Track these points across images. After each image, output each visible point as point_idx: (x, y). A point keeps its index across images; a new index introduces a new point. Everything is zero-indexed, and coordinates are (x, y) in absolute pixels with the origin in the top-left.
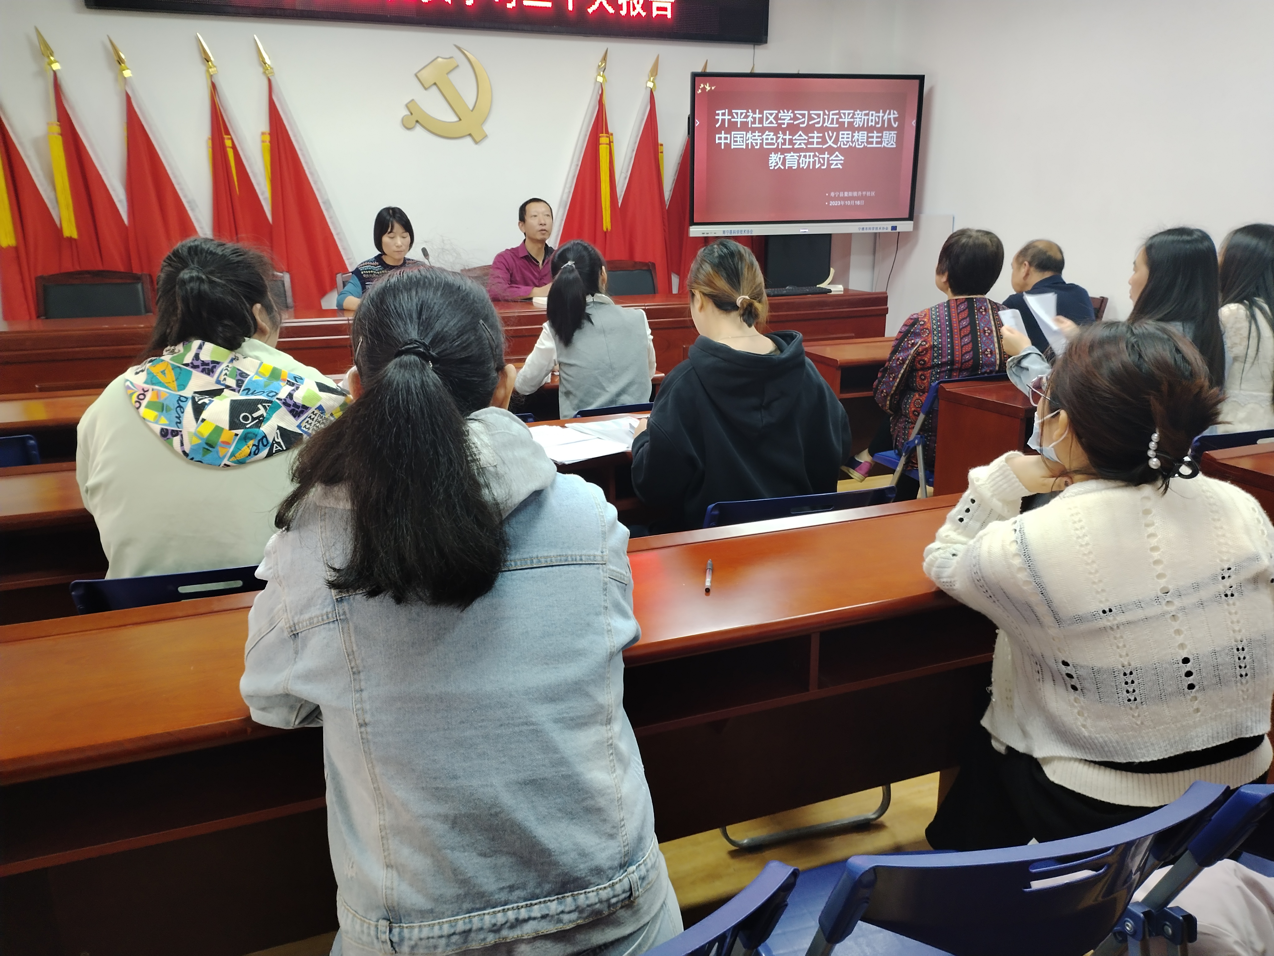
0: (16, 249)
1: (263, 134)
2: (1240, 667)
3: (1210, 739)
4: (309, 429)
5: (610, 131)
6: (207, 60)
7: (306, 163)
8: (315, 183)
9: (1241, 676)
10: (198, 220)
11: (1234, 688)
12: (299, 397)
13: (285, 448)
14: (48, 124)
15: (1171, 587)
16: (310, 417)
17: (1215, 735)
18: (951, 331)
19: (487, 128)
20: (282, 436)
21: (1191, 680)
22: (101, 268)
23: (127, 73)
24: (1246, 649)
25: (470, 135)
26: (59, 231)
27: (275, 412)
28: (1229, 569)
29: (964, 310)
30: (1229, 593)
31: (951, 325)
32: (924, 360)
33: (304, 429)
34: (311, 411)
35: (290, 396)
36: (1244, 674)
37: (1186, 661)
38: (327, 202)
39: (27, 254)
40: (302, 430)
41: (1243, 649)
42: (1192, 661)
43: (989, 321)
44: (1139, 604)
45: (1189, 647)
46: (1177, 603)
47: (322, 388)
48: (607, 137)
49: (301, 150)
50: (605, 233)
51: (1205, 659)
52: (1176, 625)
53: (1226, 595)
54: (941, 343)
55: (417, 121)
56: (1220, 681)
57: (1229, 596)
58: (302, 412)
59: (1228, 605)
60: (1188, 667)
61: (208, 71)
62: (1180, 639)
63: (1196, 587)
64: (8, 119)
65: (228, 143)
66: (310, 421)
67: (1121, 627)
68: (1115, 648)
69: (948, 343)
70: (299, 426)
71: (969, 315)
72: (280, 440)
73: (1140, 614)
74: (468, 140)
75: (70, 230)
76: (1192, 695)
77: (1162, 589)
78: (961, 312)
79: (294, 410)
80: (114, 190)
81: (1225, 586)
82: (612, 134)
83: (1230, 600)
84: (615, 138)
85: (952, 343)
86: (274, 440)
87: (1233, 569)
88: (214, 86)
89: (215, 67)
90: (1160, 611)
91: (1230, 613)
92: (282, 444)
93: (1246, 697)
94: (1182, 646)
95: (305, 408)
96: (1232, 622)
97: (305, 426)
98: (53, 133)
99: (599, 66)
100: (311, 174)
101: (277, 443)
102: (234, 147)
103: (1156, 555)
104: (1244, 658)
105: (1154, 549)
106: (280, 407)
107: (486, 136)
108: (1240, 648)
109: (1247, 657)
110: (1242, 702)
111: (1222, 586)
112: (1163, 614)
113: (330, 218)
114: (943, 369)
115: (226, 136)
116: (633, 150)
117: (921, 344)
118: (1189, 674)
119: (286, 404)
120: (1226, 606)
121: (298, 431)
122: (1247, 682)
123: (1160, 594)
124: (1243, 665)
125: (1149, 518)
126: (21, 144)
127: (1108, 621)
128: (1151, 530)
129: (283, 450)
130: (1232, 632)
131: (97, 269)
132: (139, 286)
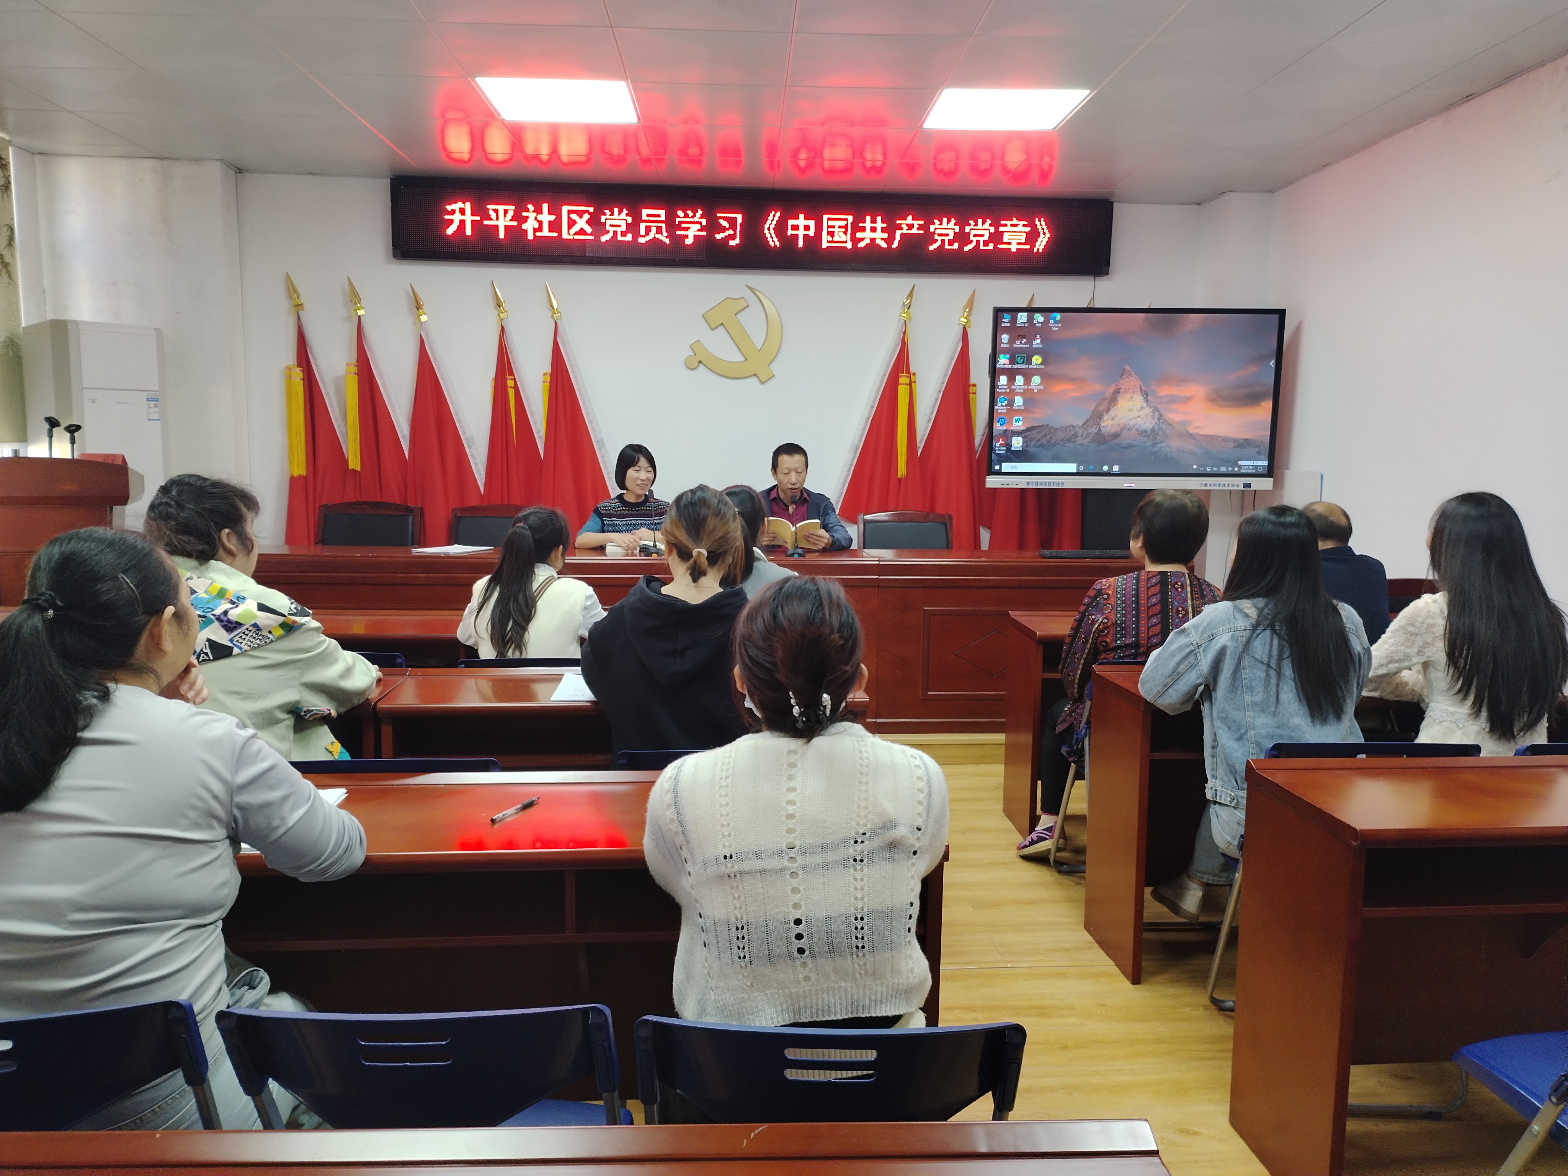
0: (305, 478)
1: (544, 374)
2: (857, 938)
3: (820, 1012)
4: (241, 643)
5: (912, 370)
6: (499, 305)
7: (584, 402)
8: (591, 422)
9: (857, 947)
10: (473, 457)
11: (849, 960)
12: (234, 614)
13: (211, 658)
14: (347, 364)
15: (798, 843)
16: (244, 633)
17: (826, 1008)
18: (1137, 609)
19: (775, 368)
20: (210, 646)
21: (801, 944)
22: (379, 499)
23: (424, 318)
24: (865, 919)
25: (755, 375)
26: (346, 462)
27: (207, 626)
28: (864, 834)
29: (1156, 585)
30: (858, 858)
31: (1137, 602)
32: (1106, 642)
33: (236, 643)
34: (245, 627)
35: (226, 613)
36: (860, 945)
37: (798, 922)
38: (601, 442)
39: (315, 483)
40: (234, 644)
41: (862, 919)
42: (804, 923)
43: (1186, 600)
44: (758, 855)
45: (803, 907)
46: (800, 860)
47: (262, 607)
48: (907, 377)
49: (579, 390)
50: (900, 480)
51: (818, 923)
52: (795, 882)
53: (855, 860)
54: (1124, 622)
55: (700, 362)
56: (832, 950)
57: (858, 862)
58: (235, 628)
59: (855, 870)
60: (800, 929)
61: (499, 315)
62: (796, 898)
63: (824, 848)
64: (314, 359)
65: (510, 383)
66: (244, 636)
67: (738, 876)
68: (731, 897)
69: (1133, 622)
70: (231, 640)
71: (1160, 592)
72: (208, 651)
73: (758, 864)
74: (754, 380)
75: (354, 462)
76: (802, 960)
77: (787, 844)
78: (1151, 586)
79: (227, 625)
80: (399, 426)
81: (855, 850)
82: (914, 374)
83: (859, 865)
84: (918, 379)
85: (1137, 623)
86: (202, 650)
87: (868, 835)
88: (503, 328)
89: (506, 311)
90: (780, 866)
91: (856, 879)
92: (210, 654)
93: (863, 972)
94: (796, 906)
95: (239, 625)
96: (856, 889)
97: (238, 641)
98: (350, 373)
99: (904, 303)
100: (588, 413)
101: (204, 653)
102: (516, 387)
103: (791, 809)
104: (862, 928)
105: (791, 802)
106: (214, 622)
107: (774, 376)
108: (859, 917)
109: (866, 928)
110: (858, 976)
111: (852, 851)
112: (782, 870)
113: (602, 457)
114: (1127, 653)
115: (508, 377)
116: (940, 391)
117: (1102, 621)
118: (799, 937)
119: (219, 619)
120: (852, 870)
121: (231, 645)
122: (864, 955)
123: (784, 848)
124: (860, 936)
125: (793, 771)
126: (323, 381)
127: (727, 867)
128: (792, 784)
129: (210, 660)
130: (852, 899)
131: (376, 500)
132: (410, 519)
